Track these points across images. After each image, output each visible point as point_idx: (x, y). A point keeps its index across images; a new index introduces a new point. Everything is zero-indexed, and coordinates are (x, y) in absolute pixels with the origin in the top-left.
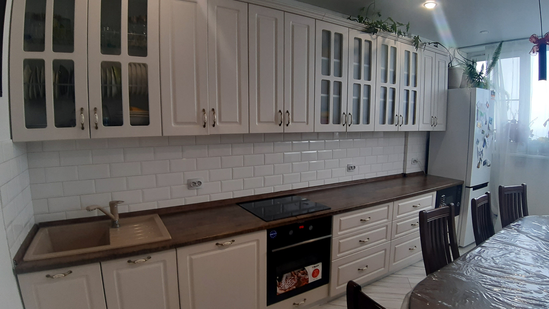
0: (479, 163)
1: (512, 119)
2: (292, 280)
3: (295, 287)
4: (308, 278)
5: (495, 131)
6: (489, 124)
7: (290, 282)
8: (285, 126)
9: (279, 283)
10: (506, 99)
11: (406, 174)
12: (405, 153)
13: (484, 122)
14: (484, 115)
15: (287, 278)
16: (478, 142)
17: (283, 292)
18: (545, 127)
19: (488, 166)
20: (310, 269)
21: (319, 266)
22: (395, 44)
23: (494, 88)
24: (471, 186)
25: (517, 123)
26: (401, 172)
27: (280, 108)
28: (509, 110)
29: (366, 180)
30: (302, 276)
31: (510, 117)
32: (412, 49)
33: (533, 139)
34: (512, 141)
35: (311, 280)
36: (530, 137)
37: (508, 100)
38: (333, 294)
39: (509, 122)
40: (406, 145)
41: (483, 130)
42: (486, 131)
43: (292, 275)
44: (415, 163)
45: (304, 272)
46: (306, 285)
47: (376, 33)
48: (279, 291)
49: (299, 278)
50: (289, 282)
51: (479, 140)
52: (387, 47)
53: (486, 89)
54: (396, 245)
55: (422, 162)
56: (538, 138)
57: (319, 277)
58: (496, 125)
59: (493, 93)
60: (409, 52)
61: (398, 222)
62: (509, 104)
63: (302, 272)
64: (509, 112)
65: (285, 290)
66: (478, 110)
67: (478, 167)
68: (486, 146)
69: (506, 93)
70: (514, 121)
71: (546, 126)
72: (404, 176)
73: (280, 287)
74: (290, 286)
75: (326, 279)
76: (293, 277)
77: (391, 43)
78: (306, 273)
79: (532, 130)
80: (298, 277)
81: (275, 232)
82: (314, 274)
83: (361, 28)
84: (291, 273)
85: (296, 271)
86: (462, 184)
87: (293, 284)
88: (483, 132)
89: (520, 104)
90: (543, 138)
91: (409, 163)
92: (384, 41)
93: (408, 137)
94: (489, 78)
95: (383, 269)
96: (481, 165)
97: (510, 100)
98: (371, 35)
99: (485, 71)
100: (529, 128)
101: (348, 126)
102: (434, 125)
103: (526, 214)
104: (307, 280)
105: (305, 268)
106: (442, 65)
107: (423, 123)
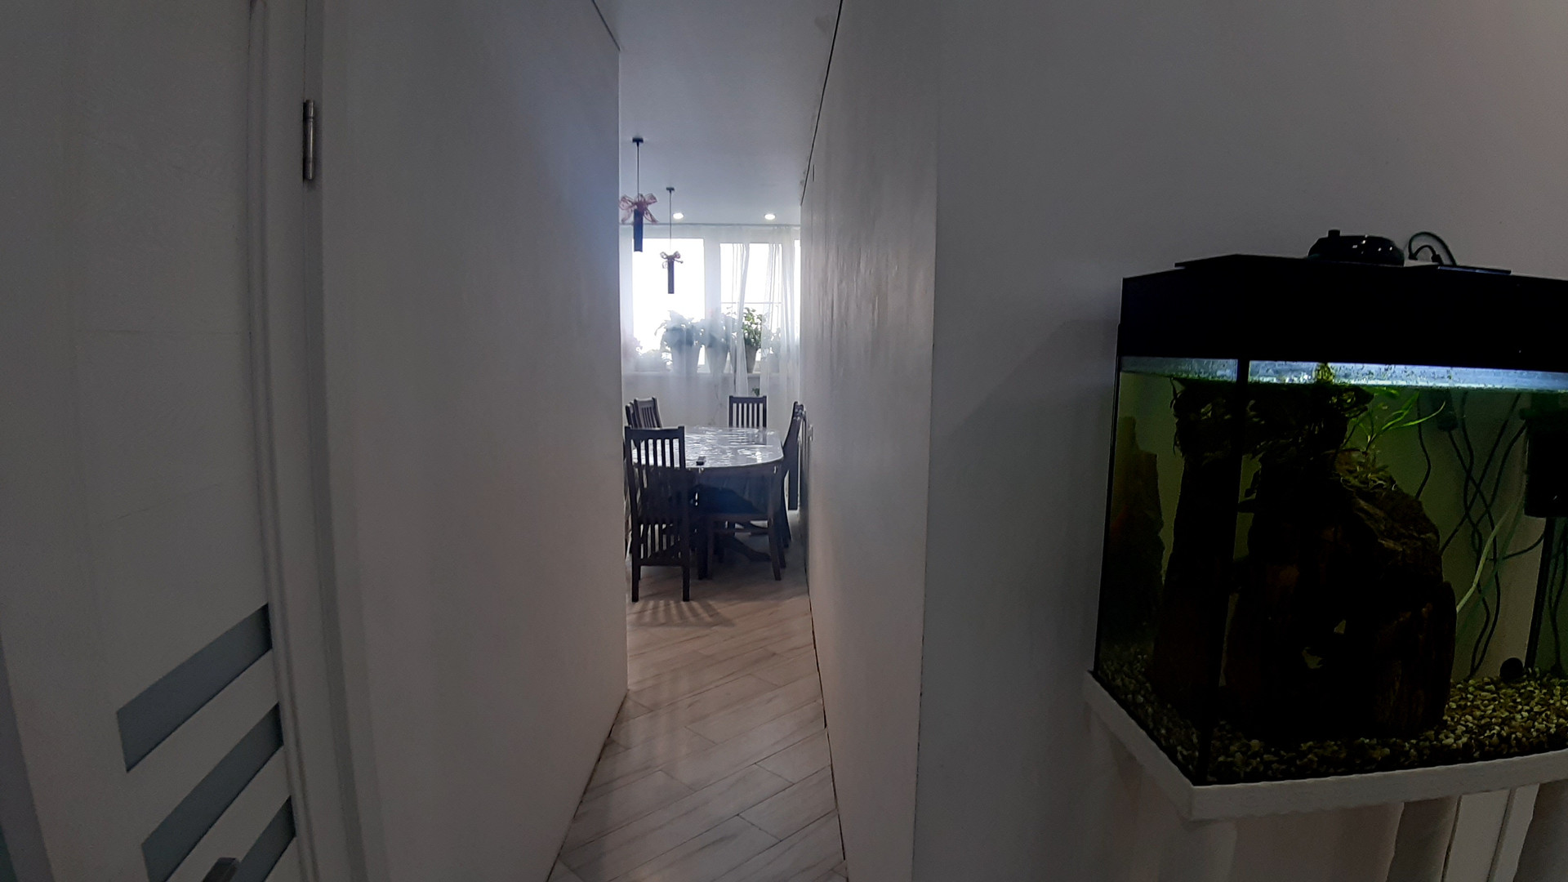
33: (642, 352)
36: (637, 350)
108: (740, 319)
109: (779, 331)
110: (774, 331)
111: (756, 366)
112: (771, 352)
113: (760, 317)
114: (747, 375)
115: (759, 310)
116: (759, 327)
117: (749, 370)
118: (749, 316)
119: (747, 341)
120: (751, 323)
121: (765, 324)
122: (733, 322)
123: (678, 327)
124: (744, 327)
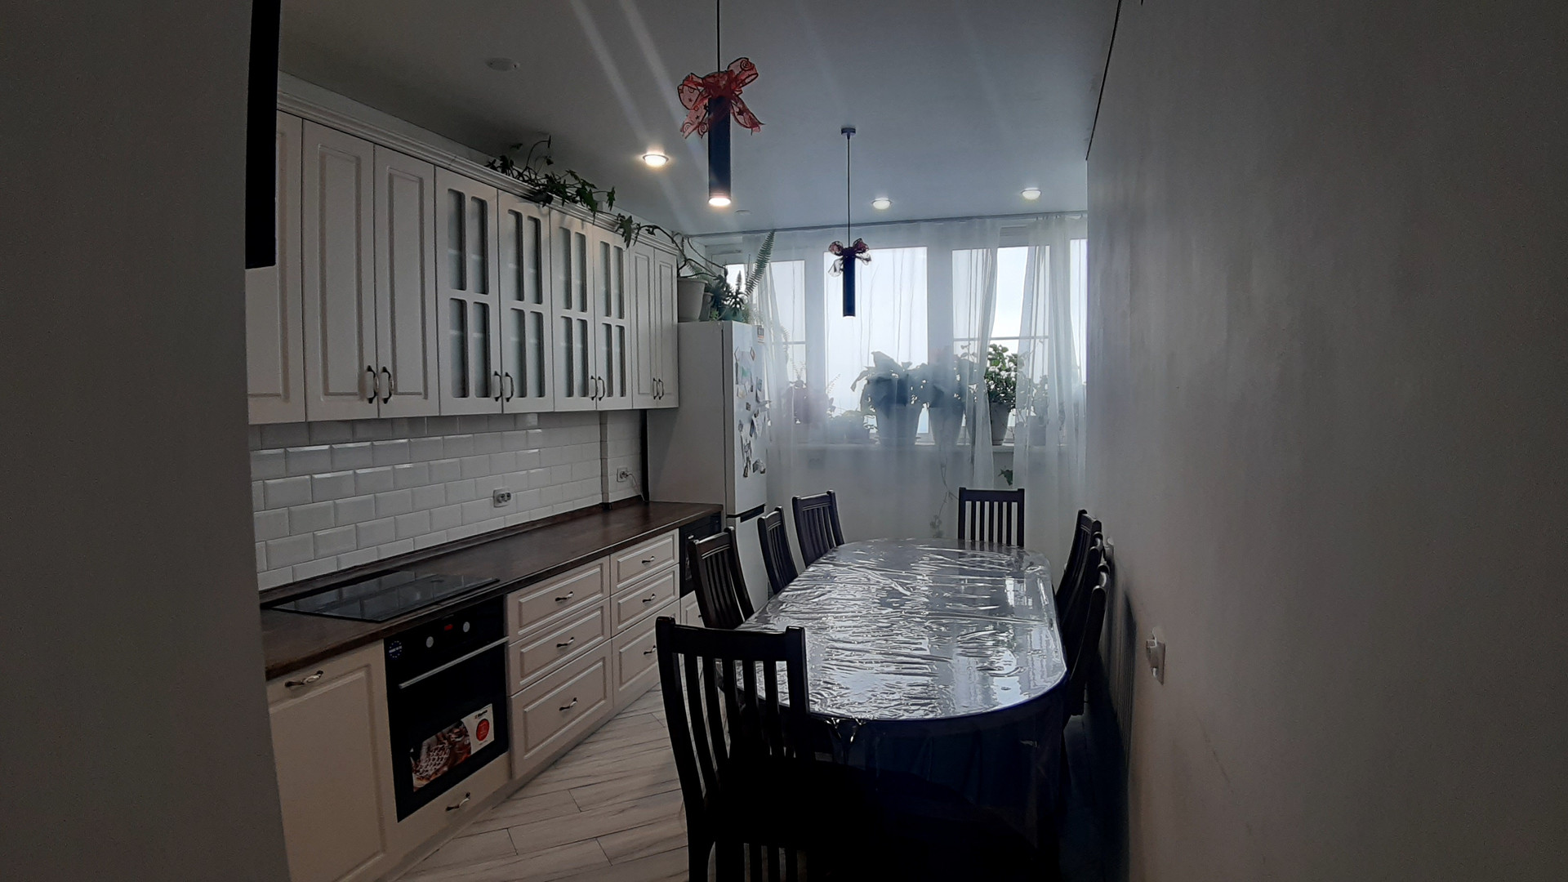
0: (747, 467)
1: (796, 379)
2: (440, 753)
3: (446, 769)
4: (470, 744)
5: (767, 406)
6: (758, 391)
7: (437, 758)
8: (382, 403)
9: (416, 763)
10: (784, 340)
11: (608, 504)
12: (603, 459)
13: (748, 388)
14: (749, 374)
15: (429, 750)
16: (741, 426)
17: (425, 782)
18: (854, 391)
19: (762, 473)
20: (471, 721)
21: (488, 712)
22: (583, 228)
23: (761, 320)
24: (736, 514)
25: (804, 386)
26: (598, 500)
27: (369, 361)
28: (789, 362)
29: (533, 523)
30: (458, 740)
31: (792, 377)
32: (616, 240)
33: (834, 415)
34: (798, 422)
35: (476, 746)
36: (828, 412)
37: (786, 343)
38: (520, 772)
39: (791, 385)
40: (603, 442)
41: (747, 404)
42: (753, 404)
43: (439, 742)
44: (624, 479)
45: (461, 730)
46: (466, 759)
47: (550, 203)
48: (418, 783)
49: (453, 744)
50: (434, 759)
51: (743, 422)
52: (567, 233)
53: (747, 323)
54: (621, 648)
55: (635, 476)
56: (843, 412)
57: (490, 738)
58: (769, 392)
59: (760, 331)
60: (606, 245)
61: (620, 598)
62: (789, 351)
63: (457, 730)
64: (789, 365)
65: (428, 779)
66: (737, 364)
67: (745, 476)
68: (756, 433)
69: (782, 330)
70: (799, 383)
71: (856, 389)
72: (605, 508)
73: (419, 771)
74: (438, 767)
75: (502, 742)
76: (441, 746)
77: (576, 227)
78: (464, 733)
79: (832, 399)
80: (450, 743)
81: (398, 646)
82: (481, 734)
83: (519, 191)
84: (437, 737)
85: (445, 731)
86: (720, 512)
87: (442, 762)
88: (748, 407)
89: (807, 352)
90: (850, 412)
91: (612, 478)
92: (562, 220)
93: (606, 424)
94: (752, 301)
95: (603, 702)
96: (750, 472)
97: (790, 343)
98: (539, 207)
99: (743, 289)
100: (827, 396)
101: (505, 401)
102: (658, 396)
103: (839, 542)
104: (468, 747)
105: (462, 720)
106: (666, 272)
107: (639, 393)
108: (982, 362)
109: (1044, 380)
110: (1037, 380)
111: (1008, 435)
112: (1032, 414)
113: (1014, 359)
114: (991, 448)
115: (1013, 348)
116: (1013, 374)
117: (996, 441)
118: (998, 355)
119: (992, 396)
120: (1000, 370)
121: (1023, 370)
122: (971, 369)
123: (885, 377)
124: (988, 375)
